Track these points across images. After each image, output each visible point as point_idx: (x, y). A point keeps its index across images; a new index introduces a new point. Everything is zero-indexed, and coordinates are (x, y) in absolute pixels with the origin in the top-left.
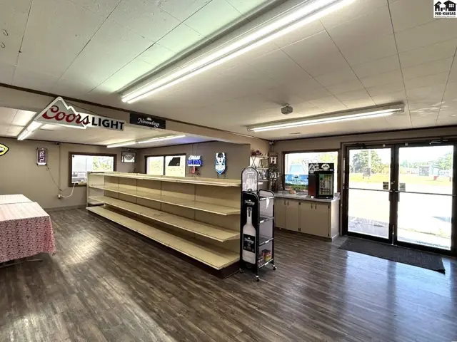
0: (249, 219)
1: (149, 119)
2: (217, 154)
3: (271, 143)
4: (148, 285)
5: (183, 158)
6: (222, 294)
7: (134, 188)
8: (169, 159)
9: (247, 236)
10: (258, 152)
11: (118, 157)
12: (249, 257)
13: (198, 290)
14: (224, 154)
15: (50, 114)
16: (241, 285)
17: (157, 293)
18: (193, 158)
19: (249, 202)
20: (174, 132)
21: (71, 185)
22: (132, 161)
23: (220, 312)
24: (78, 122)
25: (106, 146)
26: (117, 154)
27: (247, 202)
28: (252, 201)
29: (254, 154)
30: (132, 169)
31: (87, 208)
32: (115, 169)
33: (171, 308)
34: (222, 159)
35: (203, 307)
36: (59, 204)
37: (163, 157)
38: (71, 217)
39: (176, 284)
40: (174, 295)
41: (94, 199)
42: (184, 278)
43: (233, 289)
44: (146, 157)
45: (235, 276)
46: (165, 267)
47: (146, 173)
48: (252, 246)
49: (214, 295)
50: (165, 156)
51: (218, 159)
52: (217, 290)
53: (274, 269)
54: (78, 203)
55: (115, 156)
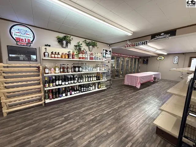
15: (126, 46)
24: (132, 46)
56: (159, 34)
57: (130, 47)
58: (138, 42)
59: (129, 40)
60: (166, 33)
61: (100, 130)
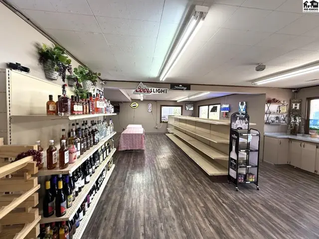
0: (234, 147)
1: (181, 86)
2: (240, 103)
3: (293, 91)
4: (173, 172)
5: (219, 107)
6: (206, 188)
7: (184, 124)
8: (211, 107)
9: (232, 159)
10: (274, 99)
11: (184, 107)
12: (233, 173)
13: (195, 183)
14: (244, 103)
15: (138, 90)
16: (222, 189)
17: (174, 177)
18: (224, 106)
19: (234, 136)
20: (200, 91)
21: (161, 122)
22: (192, 109)
23: (198, 195)
24: (148, 92)
25: (176, 101)
26: (182, 105)
27: (233, 136)
28: (236, 135)
29: (269, 102)
30: (191, 115)
31: (166, 134)
32: (182, 115)
33: (176, 184)
34: (244, 107)
35: (191, 189)
36: (156, 131)
37: (207, 106)
38: (159, 138)
39: (185, 176)
40: (181, 180)
41: (170, 130)
42: (192, 175)
43: (216, 189)
44: (199, 106)
45: (224, 184)
46: (186, 168)
47: (199, 117)
48: (235, 166)
49: (202, 188)
50: (209, 105)
51: (241, 107)
52: (205, 185)
53: (258, 189)
54: (163, 131)
55: (182, 106)
56: (178, 85)
57: (144, 92)
58: (156, 87)
59: (143, 82)
60: (184, 85)
61: (197, 211)
